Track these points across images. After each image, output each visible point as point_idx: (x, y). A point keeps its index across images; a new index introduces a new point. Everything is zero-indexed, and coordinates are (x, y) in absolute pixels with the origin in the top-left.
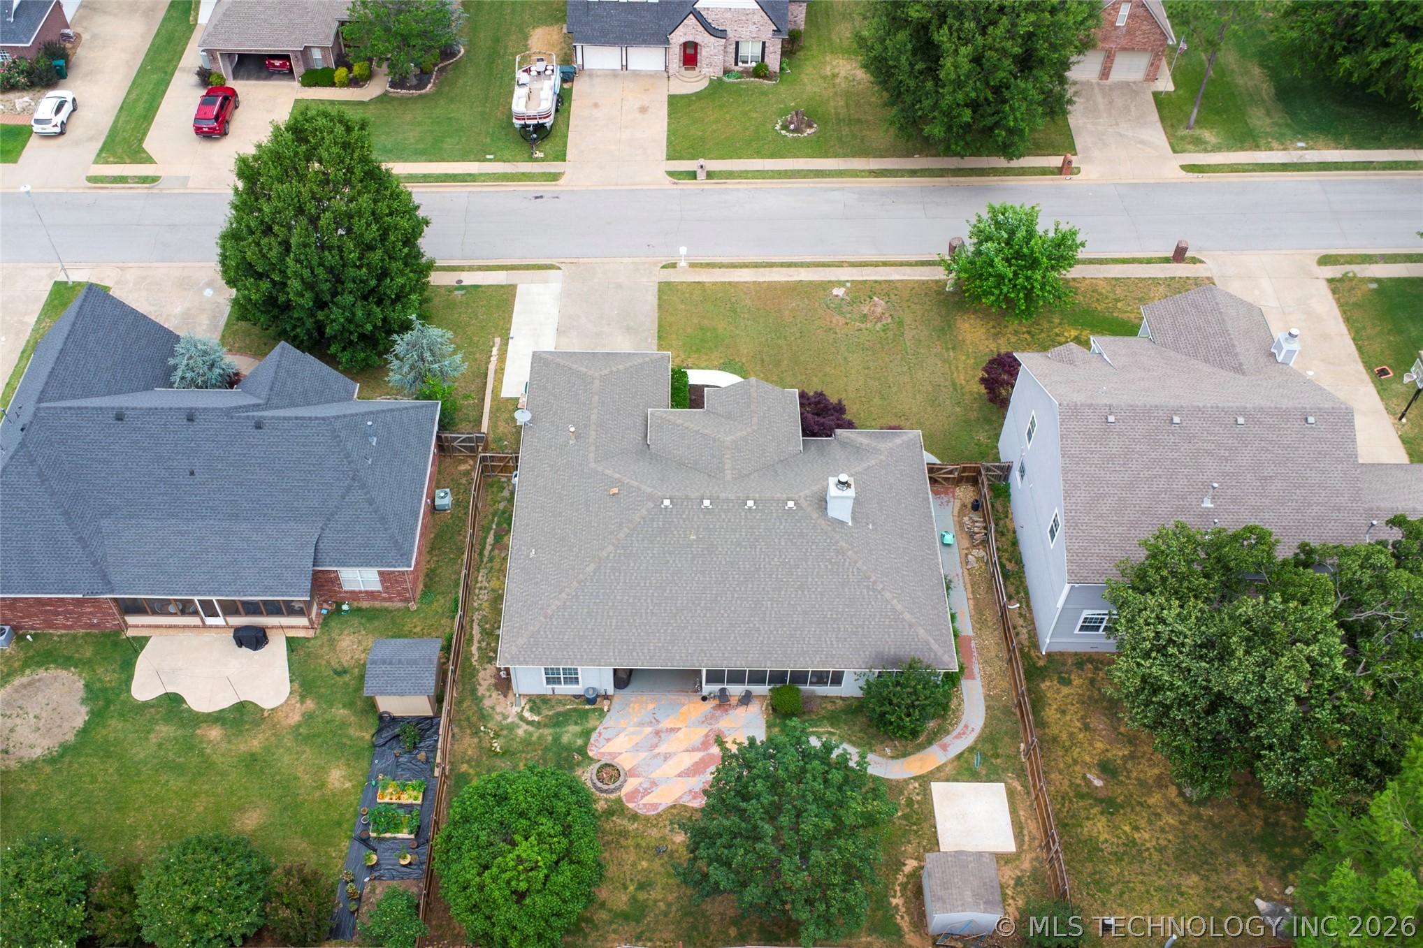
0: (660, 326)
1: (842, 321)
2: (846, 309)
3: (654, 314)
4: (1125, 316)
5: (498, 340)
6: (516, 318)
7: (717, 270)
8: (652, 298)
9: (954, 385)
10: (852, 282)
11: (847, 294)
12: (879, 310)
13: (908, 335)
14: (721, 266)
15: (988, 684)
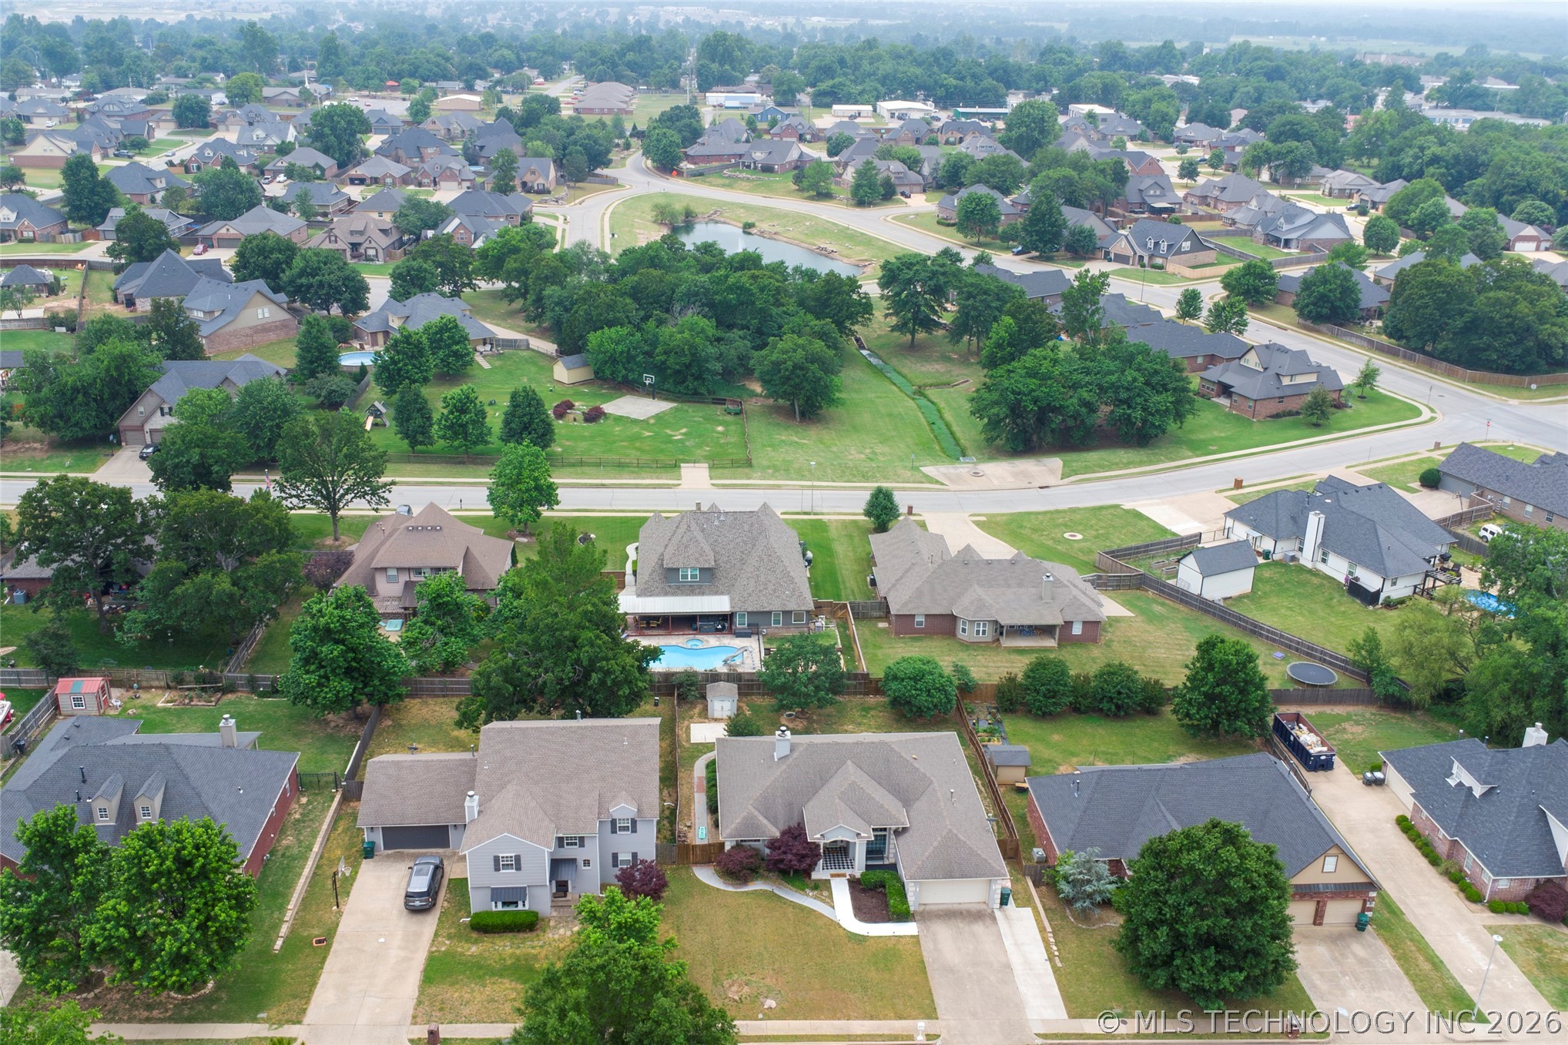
0: (925, 973)
1: (768, 981)
2: (764, 989)
3: (934, 984)
4: (513, 984)
5: (1059, 965)
6: (1051, 979)
7: (886, 1032)
8: (940, 1003)
9: (678, 931)
10: (757, 1019)
11: (763, 1004)
12: (734, 988)
13: (710, 970)
14: (882, 1037)
15: (691, 776)
